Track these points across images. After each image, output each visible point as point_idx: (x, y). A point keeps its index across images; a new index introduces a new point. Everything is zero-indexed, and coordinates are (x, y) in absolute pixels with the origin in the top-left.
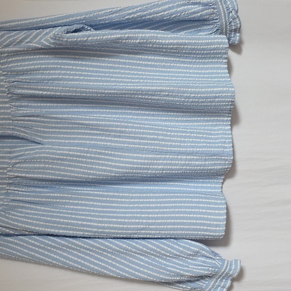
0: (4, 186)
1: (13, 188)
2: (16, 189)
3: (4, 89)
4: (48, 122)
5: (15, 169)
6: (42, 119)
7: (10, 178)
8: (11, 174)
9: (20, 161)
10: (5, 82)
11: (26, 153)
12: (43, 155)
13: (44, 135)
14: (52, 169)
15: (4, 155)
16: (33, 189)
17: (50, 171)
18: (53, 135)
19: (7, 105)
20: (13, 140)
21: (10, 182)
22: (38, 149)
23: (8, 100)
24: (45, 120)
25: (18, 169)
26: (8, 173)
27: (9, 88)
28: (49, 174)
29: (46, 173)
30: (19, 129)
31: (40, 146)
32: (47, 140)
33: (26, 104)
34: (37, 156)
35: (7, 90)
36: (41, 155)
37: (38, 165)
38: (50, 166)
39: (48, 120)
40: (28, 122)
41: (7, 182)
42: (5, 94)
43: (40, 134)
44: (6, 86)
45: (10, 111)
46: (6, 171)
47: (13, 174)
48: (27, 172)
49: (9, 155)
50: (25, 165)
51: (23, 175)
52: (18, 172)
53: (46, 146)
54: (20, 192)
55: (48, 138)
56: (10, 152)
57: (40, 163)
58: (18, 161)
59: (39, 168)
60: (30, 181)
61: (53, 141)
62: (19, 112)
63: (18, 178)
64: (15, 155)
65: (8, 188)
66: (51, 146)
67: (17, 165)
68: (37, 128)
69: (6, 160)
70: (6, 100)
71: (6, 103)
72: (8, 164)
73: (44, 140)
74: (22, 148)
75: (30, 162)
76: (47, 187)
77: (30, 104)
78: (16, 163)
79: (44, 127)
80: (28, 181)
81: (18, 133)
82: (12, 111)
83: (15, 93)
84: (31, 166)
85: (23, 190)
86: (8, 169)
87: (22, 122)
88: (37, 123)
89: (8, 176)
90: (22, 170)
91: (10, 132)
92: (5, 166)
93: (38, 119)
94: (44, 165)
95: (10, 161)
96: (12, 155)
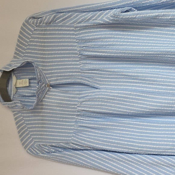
0: (74, 117)
1: (80, 118)
2: (82, 118)
3: (77, 52)
4: (104, 74)
5: (82, 105)
6: (100, 72)
7: (78, 111)
8: (79, 108)
9: (86, 100)
10: (77, 47)
11: (90, 94)
12: (101, 96)
13: (101, 83)
14: (106, 106)
15: (75, 96)
16: (92, 119)
17: (105, 107)
18: (107, 83)
19: (78, 63)
20: (79, 86)
21: (78, 114)
22: (97, 92)
23: (78, 59)
24: (102, 72)
25: (84, 105)
26: (77, 108)
27: (80, 51)
28: (105, 109)
29: (102, 109)
30: (85, 78)
31: (98, 90)
32: (102, 86)
33: (90, 62)
34: (97, 96)
35: (78, 52)
36: (100, 96)
37: (97, 103)
38: (105, 104)
39: (104, 73)
40: (91, 74)
41: (77, 114)
42: (77, 55)
43: (98, 82)
44: (78, 50)
45: (80, 67)
46: (76, 107)
47: (81, 108)
48: (90, 108)
49: (78, 96)
50: (88, 103)
51: (87, 109)
52: (84, 107)
53: (102, 90)
54: (84, 121)
55: (103, 85)
56: (79, 94)
57: (99, 101)
58: (84, 100)
59: (98, 105)
60: (91, 113)
61: (107, 87)
62: (86, 67)
63: (84, 112)
64: (82, 96)
65: (77, 118)
66: (106, 90)
67: (84, 103)
68: (96, 78)
69: (77, 99)
70: (77, 59)
71: (77, 61)
72: (78, 102)
73: (101, 86)
74: (86, 92)
75: (93, 101)
76: (101, 118)
77: (92, 62)
78: (83, 101)
79: (101, 78)
80: (89, 113)
81: (84, 81)
82: (81, 67)
83: (83, 54)
84: (92, 103)
85: (86, 119)
86: (78, 105)
87: (87, 74)
88: (96, 75)
89: (77, 110)
90: (87, 106)
91: (79, 81)
92: (76, 103)
93: (98, 72)
94: (101, 103)
95: (79, 100)
96: (80, 96)
